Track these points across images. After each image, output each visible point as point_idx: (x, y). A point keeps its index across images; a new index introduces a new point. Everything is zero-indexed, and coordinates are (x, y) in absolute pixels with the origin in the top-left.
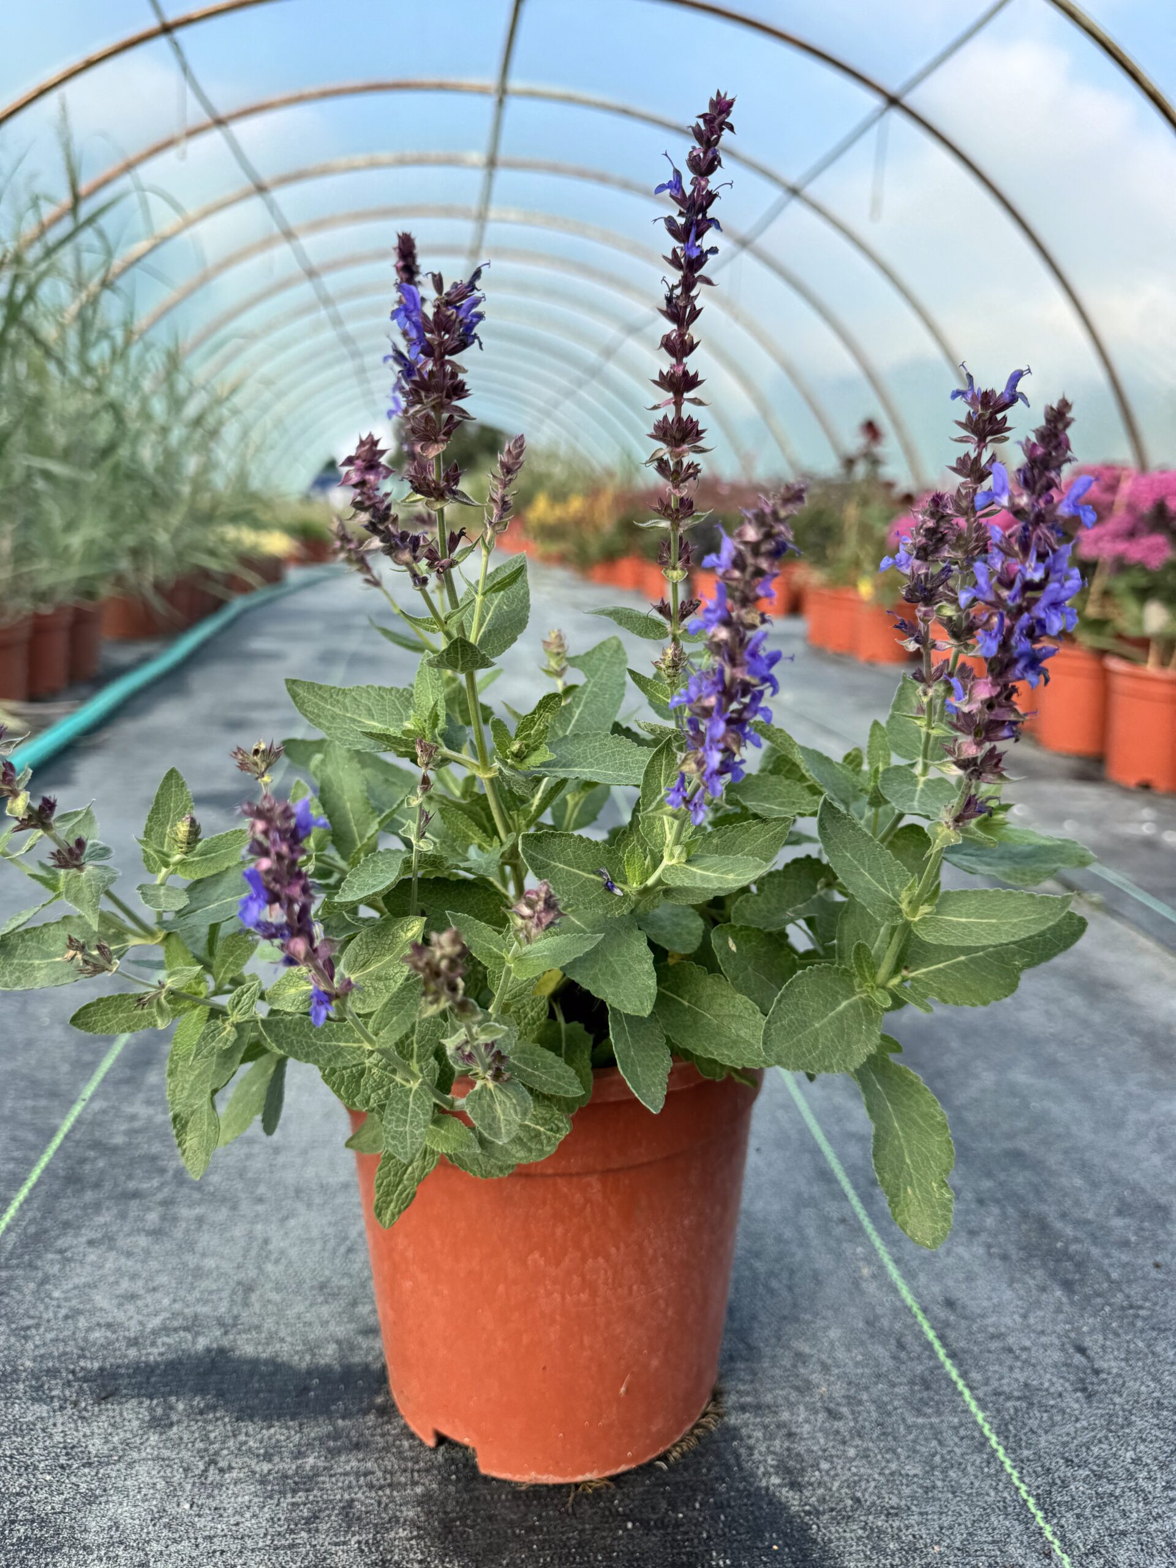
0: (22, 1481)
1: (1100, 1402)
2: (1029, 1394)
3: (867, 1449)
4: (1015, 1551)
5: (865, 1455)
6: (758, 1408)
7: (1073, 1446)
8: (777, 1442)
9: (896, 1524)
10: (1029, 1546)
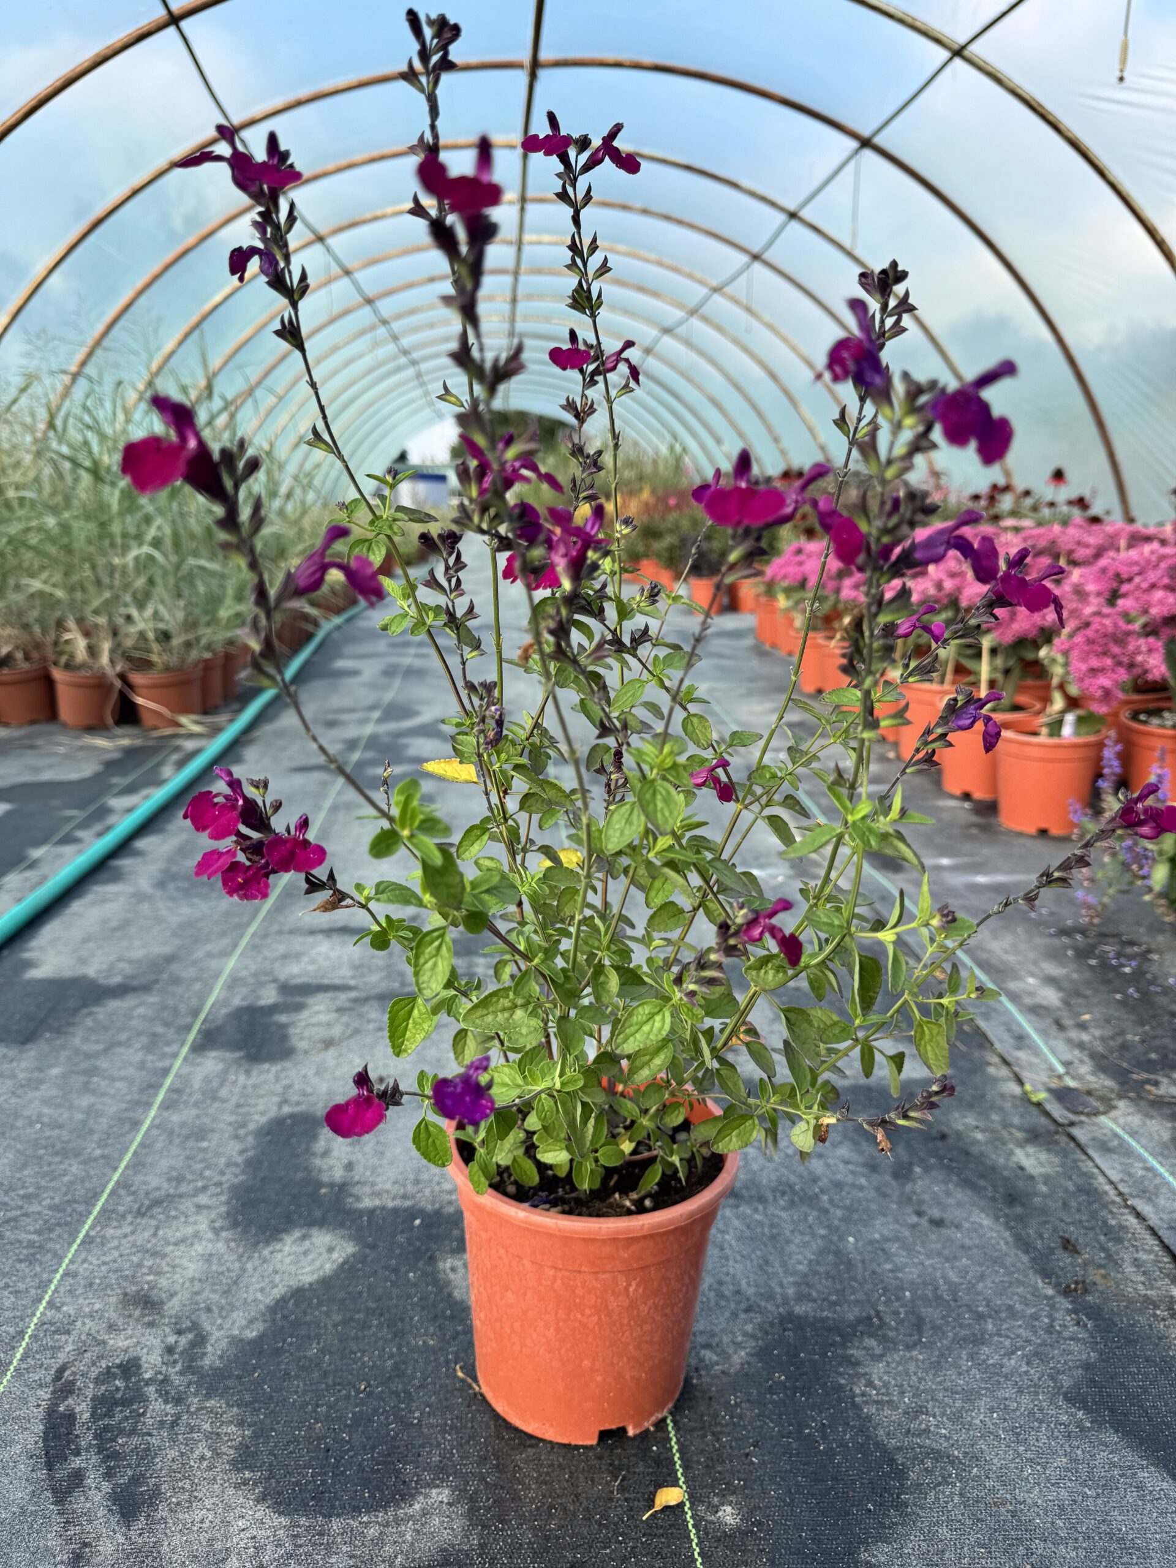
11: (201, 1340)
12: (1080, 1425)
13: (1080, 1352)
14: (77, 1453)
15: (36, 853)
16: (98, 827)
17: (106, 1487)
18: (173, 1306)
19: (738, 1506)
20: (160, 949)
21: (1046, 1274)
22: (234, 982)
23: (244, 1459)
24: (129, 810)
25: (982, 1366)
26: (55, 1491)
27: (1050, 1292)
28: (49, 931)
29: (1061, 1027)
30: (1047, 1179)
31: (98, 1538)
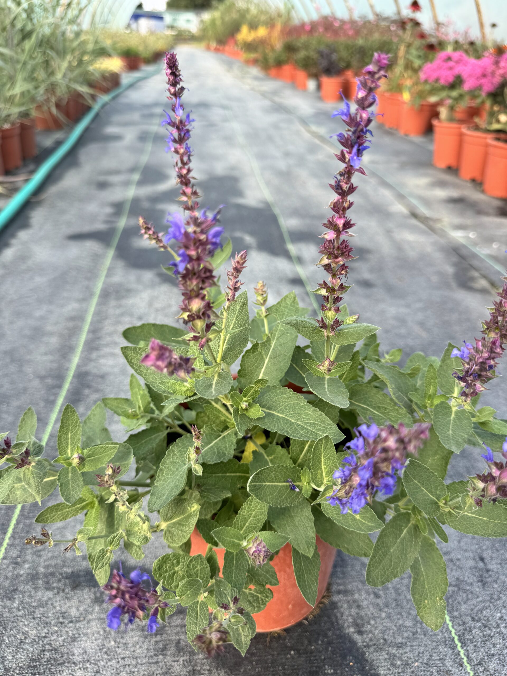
0: (46, 631)
1: (488, 587)
2: (459, 583)
3: (390, 613)
4: (449, 664)
5: (389, 616)
6: (345, 592)
7: (475, 610)
8: (353, 610)
9: (401, 651)
10: (454, 661)
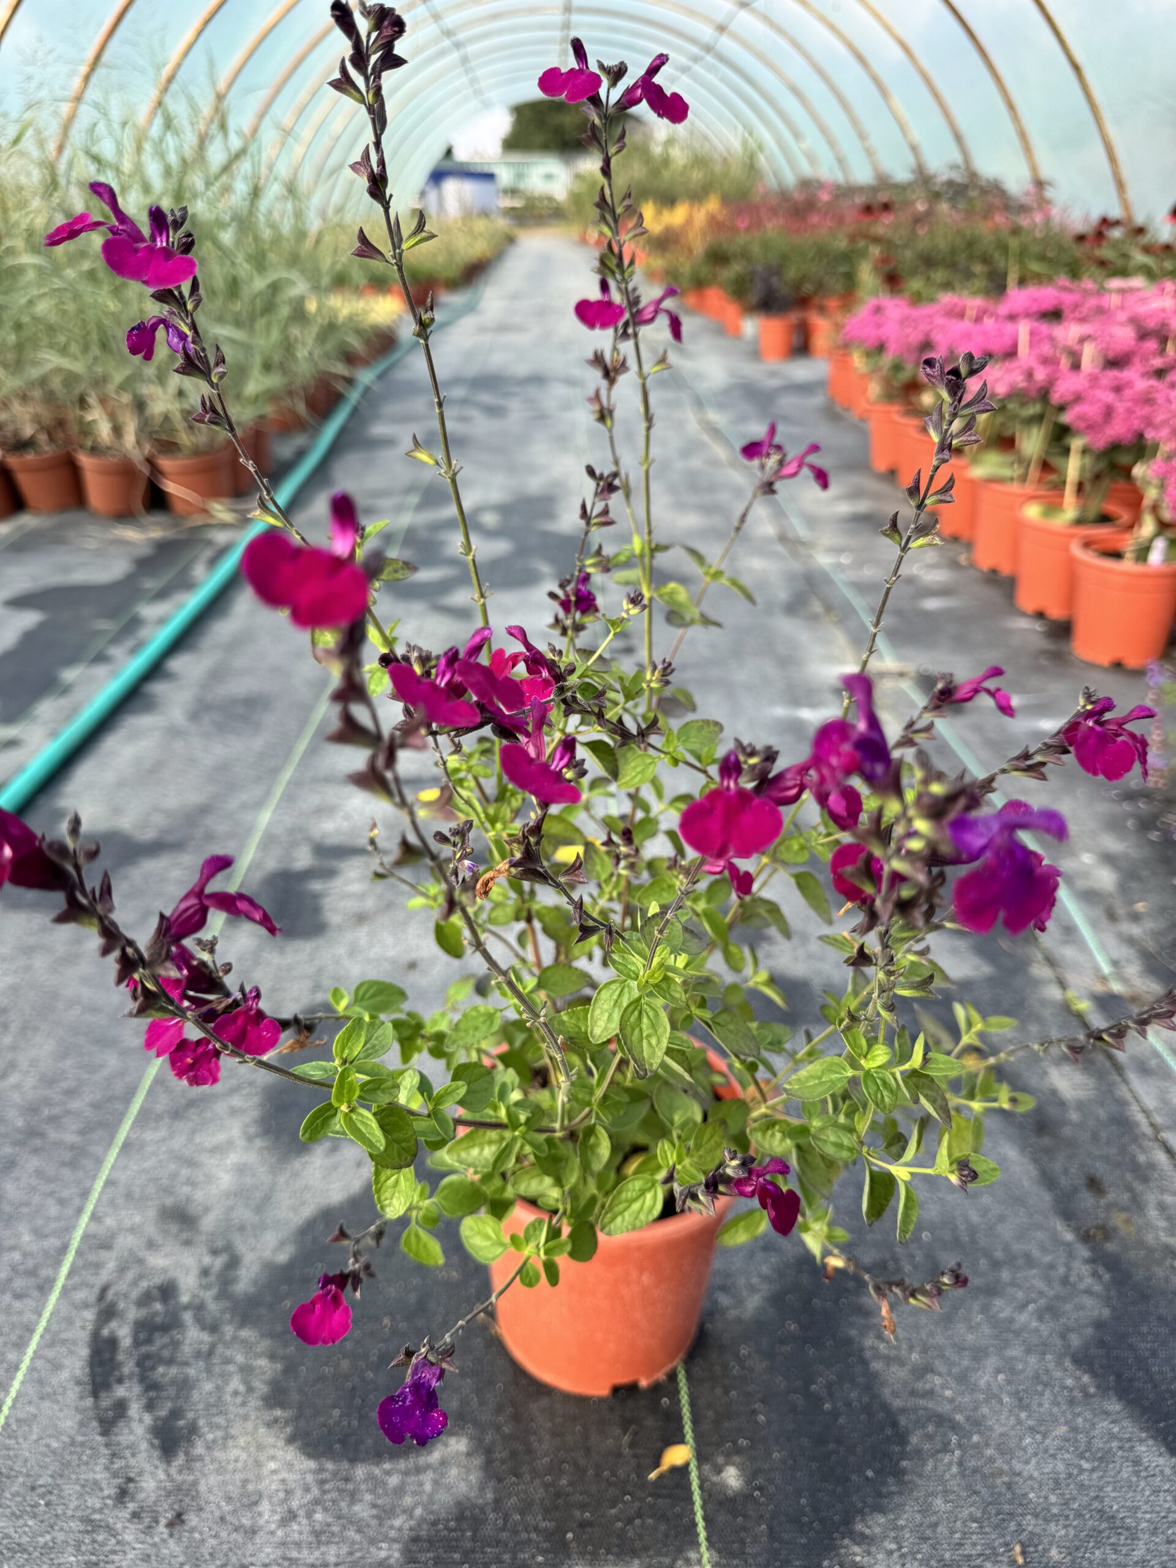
11: (234, 1262)
12: (1084, 1389)
13: (1093, 1308)
14: (120, 1381)
15: (70, 675)
16: (130, 643)
17: (148, 1419)
18: (208, 1223)
19: (741, 1468)
20: (195, 797)
21: (1067, 1215)
22: (268, 840)
23: (276, 1397)
24: (162, 621)
25: (993, 1321)
26: (102, 1421)
27: (1069, 1237)
28: (84, 773)
29: (1112, 916)
30: (1080, 1105)
31: (140, 1474)
